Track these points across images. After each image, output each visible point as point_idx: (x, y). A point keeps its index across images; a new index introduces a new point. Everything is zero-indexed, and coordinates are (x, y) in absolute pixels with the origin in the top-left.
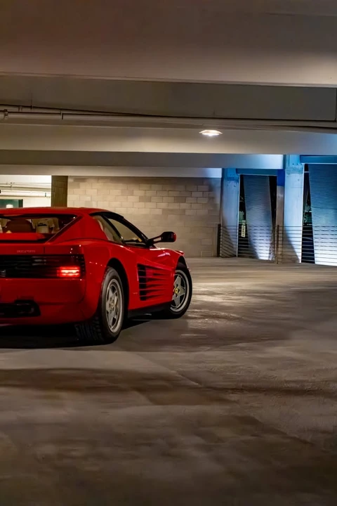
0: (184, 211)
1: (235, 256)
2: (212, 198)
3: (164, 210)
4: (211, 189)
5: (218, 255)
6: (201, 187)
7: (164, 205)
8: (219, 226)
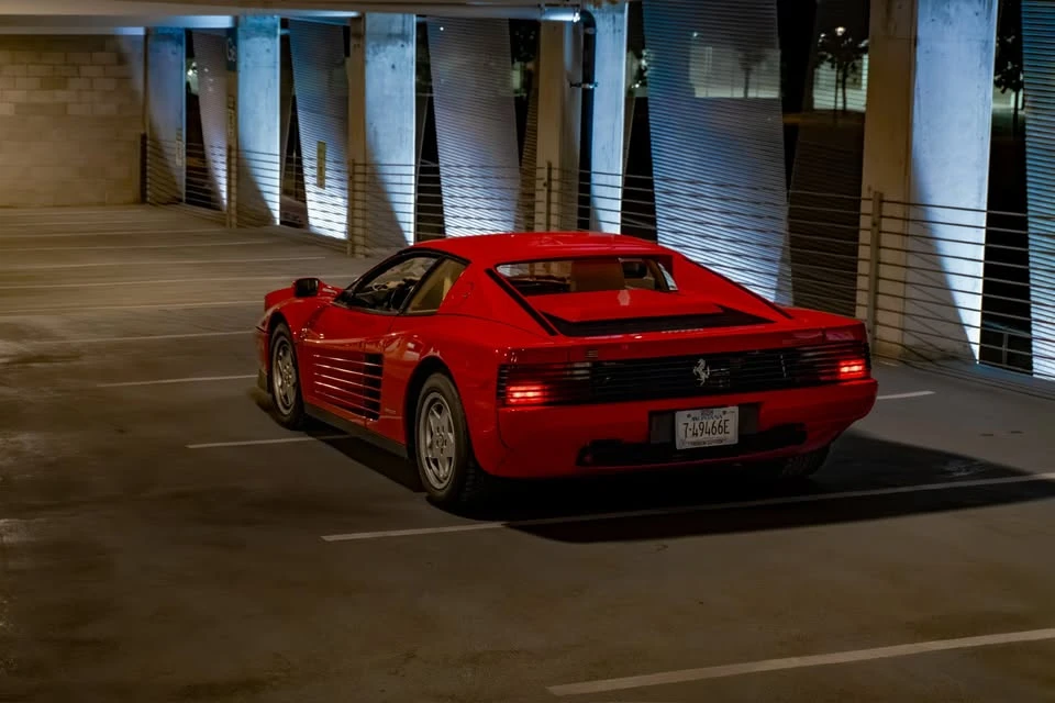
0: (65, 105)
1: (180, 200)
2: (125, 80)
3: (18, 106)
4: (122, 60)
5: (142, 199)
6: (98, 56)
7: (17, 95)
8: (144, 137)
